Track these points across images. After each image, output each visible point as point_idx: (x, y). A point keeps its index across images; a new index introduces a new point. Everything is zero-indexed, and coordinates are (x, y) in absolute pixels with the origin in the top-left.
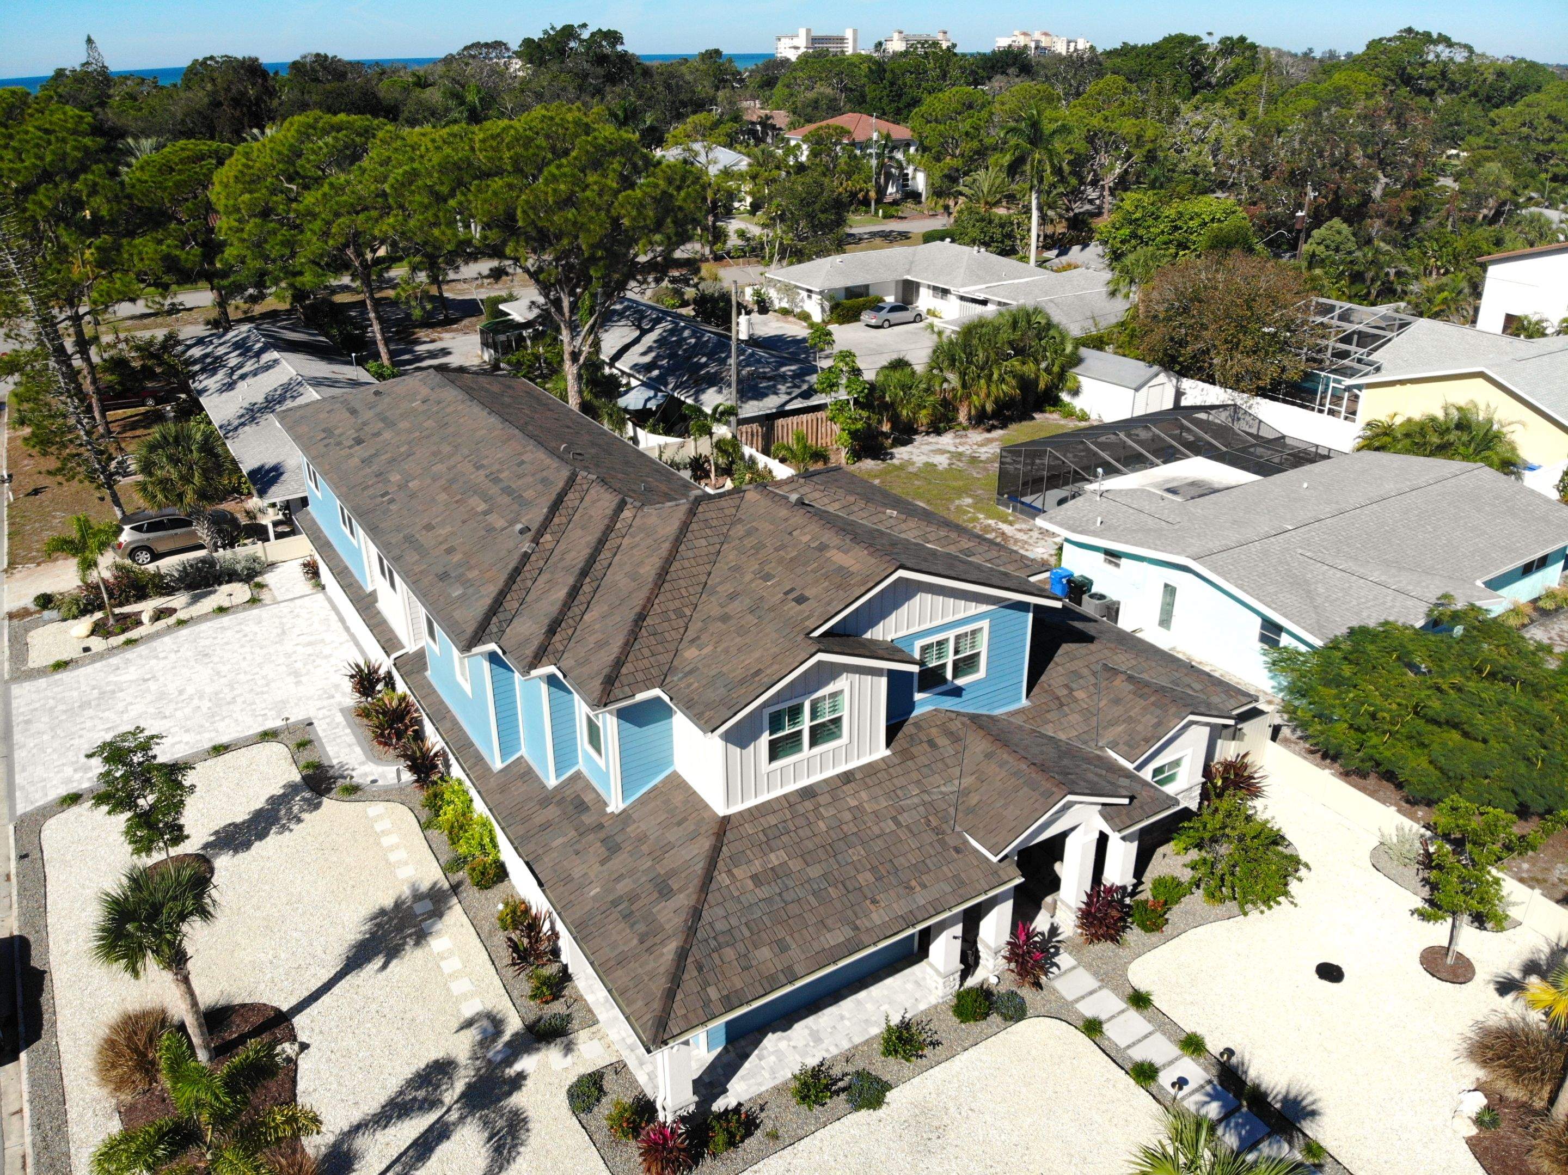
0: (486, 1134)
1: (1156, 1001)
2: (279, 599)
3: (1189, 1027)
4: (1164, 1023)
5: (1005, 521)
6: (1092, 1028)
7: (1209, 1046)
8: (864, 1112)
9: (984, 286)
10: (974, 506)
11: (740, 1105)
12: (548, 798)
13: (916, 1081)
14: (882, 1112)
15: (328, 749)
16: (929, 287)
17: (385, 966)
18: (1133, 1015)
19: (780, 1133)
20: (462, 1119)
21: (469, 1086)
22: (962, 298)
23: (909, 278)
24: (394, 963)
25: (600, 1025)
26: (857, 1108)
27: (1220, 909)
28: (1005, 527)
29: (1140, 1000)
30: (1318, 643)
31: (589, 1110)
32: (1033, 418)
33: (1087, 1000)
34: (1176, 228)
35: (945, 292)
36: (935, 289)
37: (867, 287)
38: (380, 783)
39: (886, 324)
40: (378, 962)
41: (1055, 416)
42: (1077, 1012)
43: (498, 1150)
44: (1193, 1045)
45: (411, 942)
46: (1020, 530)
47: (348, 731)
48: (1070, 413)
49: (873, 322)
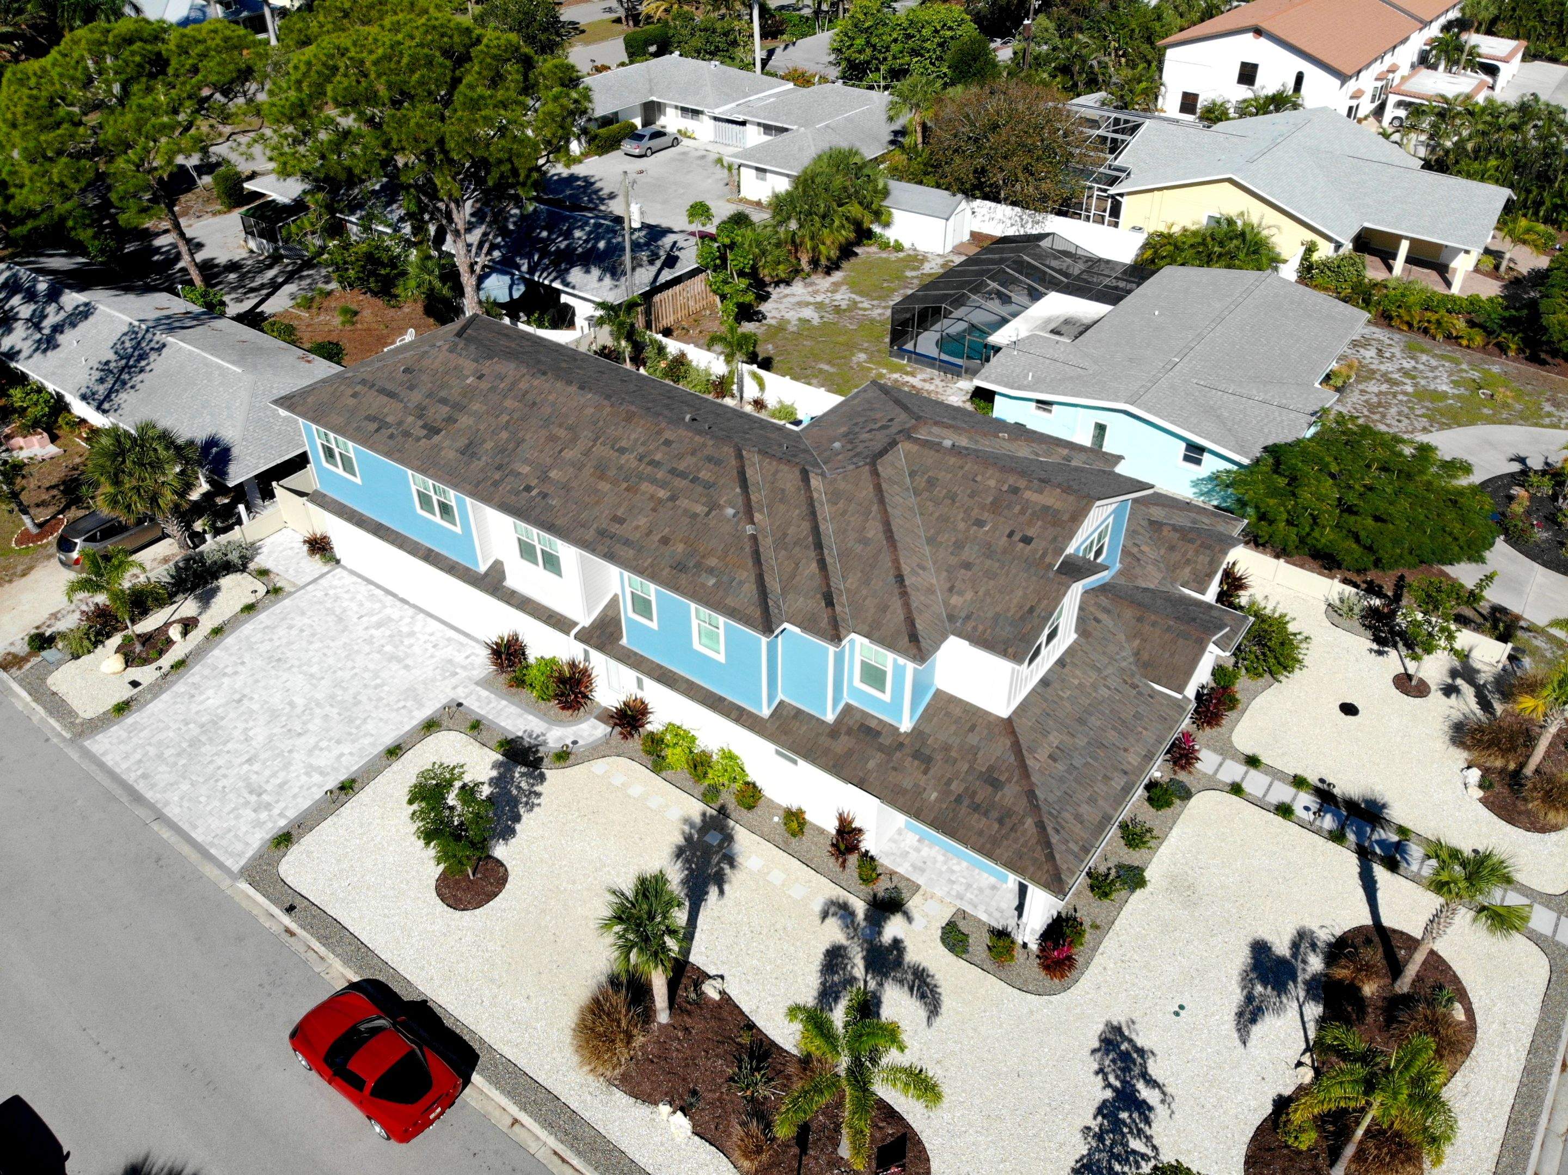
0: (906, 988)
1: (1264, 759)
2: (301, 582)
3: (1292, 772)
4: (1276, 774)
5: (907, 373)
6: (1236, 789)
7: (1309, 780)
8: (1138, 892)
9: (734, 105)
10: (870, 360)
11: (1059, 913)
12: (834, 731)
13: (1155, 860)
14: (1149, 887)
15: (503, 724)
16: (676, 107)
17: (722, 892)
18: (1253, 772)
19: (1098, 923)
20: (881, 985)
21: (865, 958)
22: (716, 119)
23: (655, 99)
24: (726, 887)
25: (923, 887)
26: (1133, 890)
27: (1261, 682)
28: (908, 378)
29: (1252, 761)
30: (1246, 461)
31: (966, 951)
32: (856, 254)
33: (1222, 770)
34: (909, 37)
35: (696, 113)
36: (684, 110)
37: (616, 114)
38: (581, 742)
39: (649, 152)
40: (713, 891)
41: (874, 249)
42: (1220, 781)
43: (923, 996)
44: (1299, 782)
45: (726, 867)
46: (924, 381)
47: (504, 703)
48: (885, 246)
49: (637, 152)
